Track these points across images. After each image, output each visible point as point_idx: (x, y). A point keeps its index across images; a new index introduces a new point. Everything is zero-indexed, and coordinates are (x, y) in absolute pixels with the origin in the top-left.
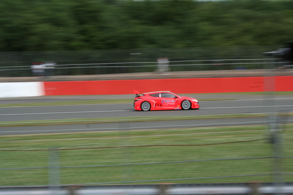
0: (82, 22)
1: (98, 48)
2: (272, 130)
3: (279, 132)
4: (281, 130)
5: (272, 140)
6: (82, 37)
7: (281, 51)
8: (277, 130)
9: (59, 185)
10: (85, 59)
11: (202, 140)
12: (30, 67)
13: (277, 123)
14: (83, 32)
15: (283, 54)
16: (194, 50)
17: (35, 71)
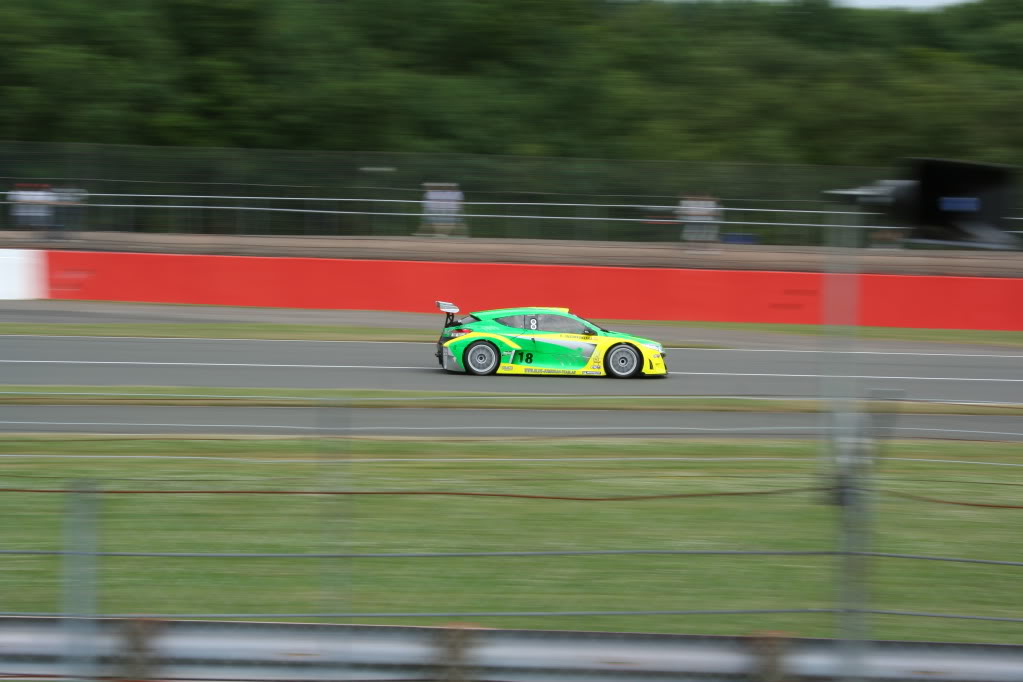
1: (247, 143)
2: (843, 460)
3: (862, 468)
4: (868, 461)
5: (841, 493)
7: (886, 188)
8: (856, 460)
9: (92, 614)
10: (201, 178)
11: (593, 481)
13: (860, 435)
14: (197, 83)
15: (889, 200)
16: (580, 167)
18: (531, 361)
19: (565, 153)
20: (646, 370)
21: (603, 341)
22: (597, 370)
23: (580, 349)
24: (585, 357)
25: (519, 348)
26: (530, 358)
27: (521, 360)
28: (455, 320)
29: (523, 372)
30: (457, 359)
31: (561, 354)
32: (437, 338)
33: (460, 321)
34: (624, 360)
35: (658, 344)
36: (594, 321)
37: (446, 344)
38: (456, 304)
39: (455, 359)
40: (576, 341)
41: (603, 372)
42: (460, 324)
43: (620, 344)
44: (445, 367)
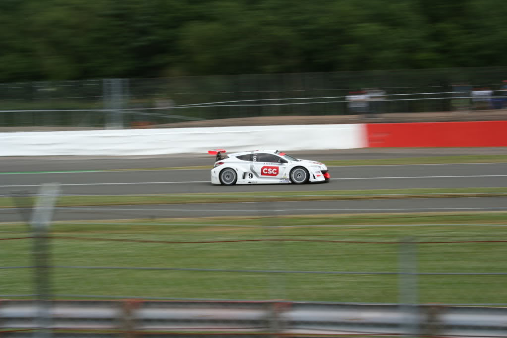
0: (435, 19)
6: (435, 45)
12: (344, 99)
17: (352, 106)
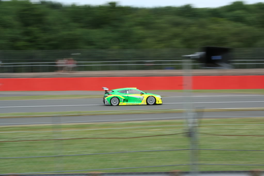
2: (190, 125)
3: (195, 127)
4: (197, 125)
5: (190, 134)
7: (197, 54)
8: (193, 125)
13: (194, 118)
14: (27, 33)
15: (199, 57)
18: (127, 102)
19: (124, 48)
20: (157, 103)
21: (146, 96)
22: (144, 103)
23: (140, 98)
24: (141, 100)
25: (124, 98)
26: (127, 101)
27: (125, 102)
28: (107, 92)
29: (126, 105)
30: (109, 102)
31: (135, 99)
32: (103, 97)
33: (109, 92)
34: (151, 100)
35: (160, 96)
36: (143, 91)
37: (106, 98)
38: (107, 88)
39: (108, 102)
40: (139, 96)
41: (146, 104)
42: (109, 93)
43: (150, 96)
44: (106, 104)
